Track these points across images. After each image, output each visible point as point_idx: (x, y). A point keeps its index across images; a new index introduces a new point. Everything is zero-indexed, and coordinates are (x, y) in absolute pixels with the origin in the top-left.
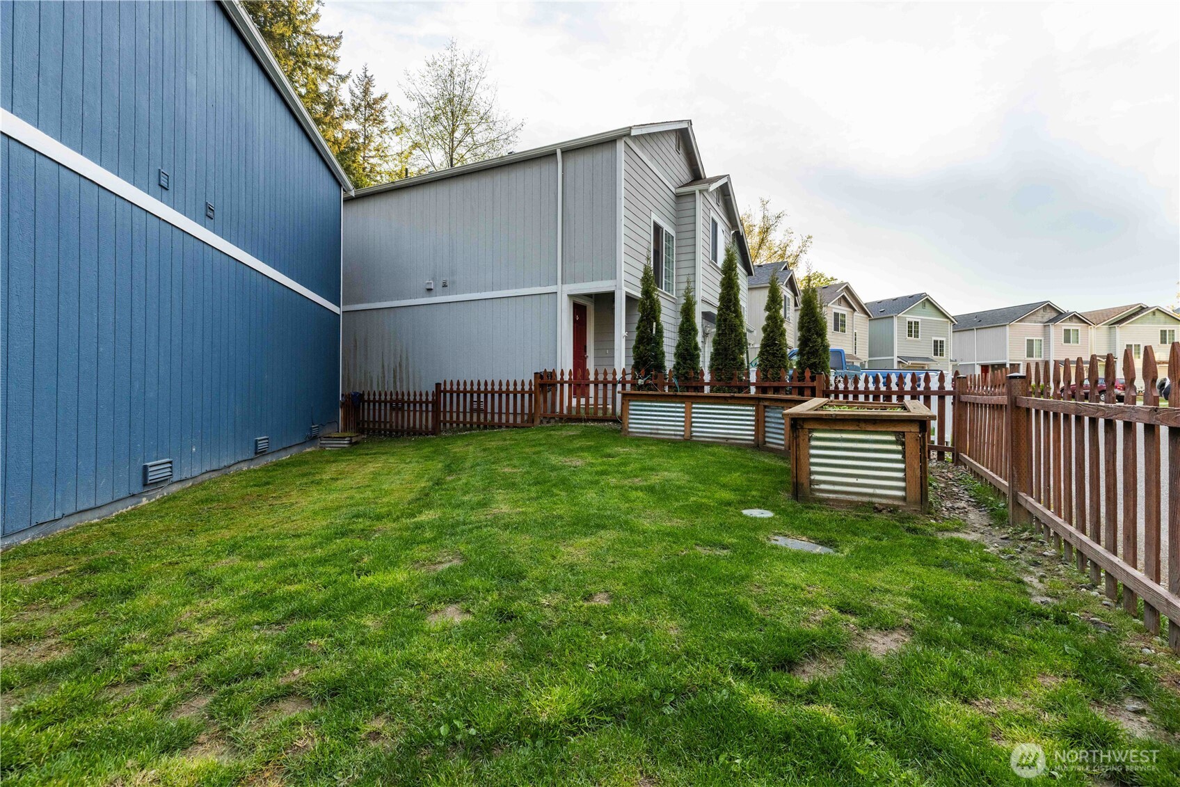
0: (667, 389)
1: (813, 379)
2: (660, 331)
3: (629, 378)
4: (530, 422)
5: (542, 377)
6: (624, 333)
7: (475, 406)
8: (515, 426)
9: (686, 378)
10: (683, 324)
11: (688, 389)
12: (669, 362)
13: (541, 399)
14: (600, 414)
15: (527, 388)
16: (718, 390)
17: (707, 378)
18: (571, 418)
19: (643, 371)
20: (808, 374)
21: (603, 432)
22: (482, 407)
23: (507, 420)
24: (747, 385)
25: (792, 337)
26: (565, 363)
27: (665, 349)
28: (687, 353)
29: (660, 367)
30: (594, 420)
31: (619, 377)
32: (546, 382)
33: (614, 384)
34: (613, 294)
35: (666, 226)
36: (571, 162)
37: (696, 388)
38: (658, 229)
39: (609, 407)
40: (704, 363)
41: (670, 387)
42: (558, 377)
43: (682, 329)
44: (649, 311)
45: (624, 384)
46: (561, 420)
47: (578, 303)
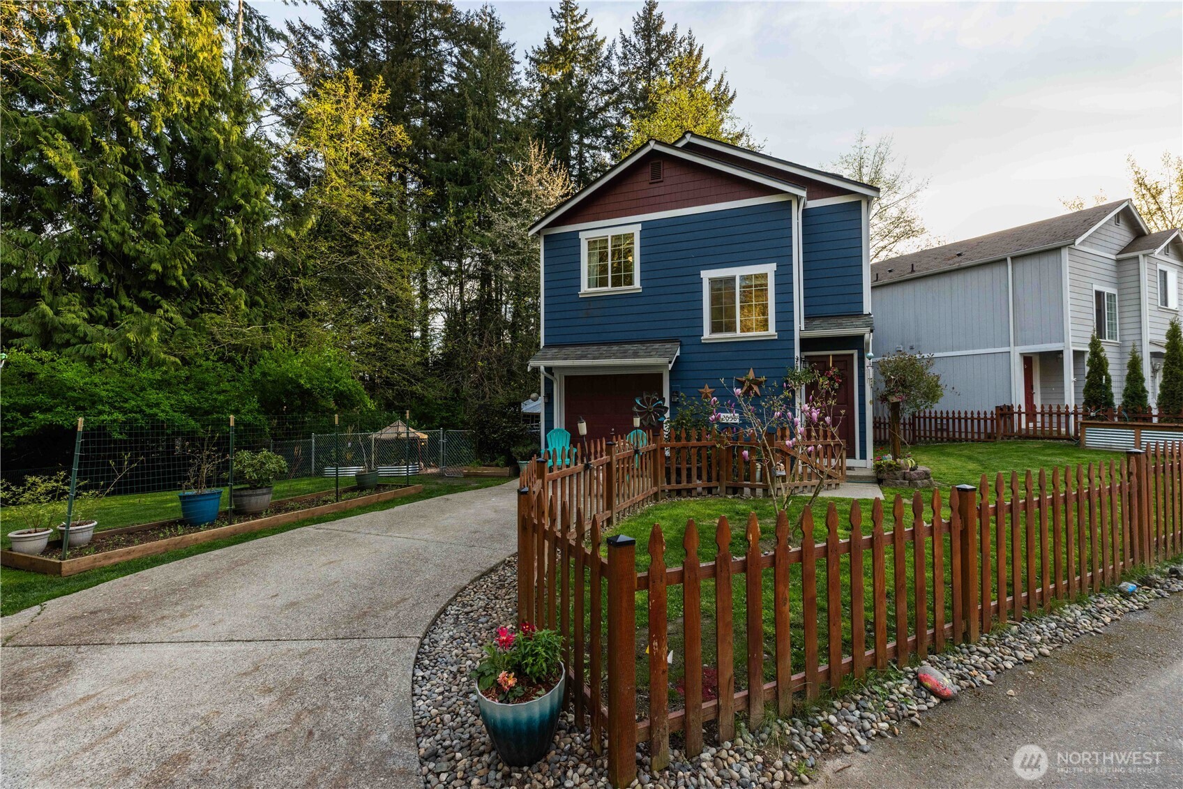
0: (1116, 419)
2: (1109, 380)
3: (1080, 410)
4: (990, 438)
5: (1001, 409)
6: (1073, 379)
7: (939, 427)
8: (979, 440)
9: (1135, 412)
10: (1129, 374)
11: (1137, 419)
12: (1118, 401)
13: (1002, 423)
14: (1055, 434)
15: (989, 416)
16: (1166, 421)
17: (1155, 412)
18: (1026, 436)
19: (1094, 407)
21: (1061, 447)
22: (945, 427)
23: (973, 437)
26: (1019, 399)
27: (1114, 390)
28: (1135, 394)
29: (1110, 404)
30: (1049, 438)
31: (1072, 409)
32: (1005, 412)
33: (1067, 415)
34: (1061, 352)
35: (1108, 290)
36: (1020, 265)
37: (1145, 419)
38: (1099, 295)
39: (1063, 430)
40: (1152, 401)
41: (1119, 418)
42: (1016, 409)
43: (1129, 379)
44: (1098, 365)
45: (1076, 415)
46: (1020, 437)
47: (1028, 360)
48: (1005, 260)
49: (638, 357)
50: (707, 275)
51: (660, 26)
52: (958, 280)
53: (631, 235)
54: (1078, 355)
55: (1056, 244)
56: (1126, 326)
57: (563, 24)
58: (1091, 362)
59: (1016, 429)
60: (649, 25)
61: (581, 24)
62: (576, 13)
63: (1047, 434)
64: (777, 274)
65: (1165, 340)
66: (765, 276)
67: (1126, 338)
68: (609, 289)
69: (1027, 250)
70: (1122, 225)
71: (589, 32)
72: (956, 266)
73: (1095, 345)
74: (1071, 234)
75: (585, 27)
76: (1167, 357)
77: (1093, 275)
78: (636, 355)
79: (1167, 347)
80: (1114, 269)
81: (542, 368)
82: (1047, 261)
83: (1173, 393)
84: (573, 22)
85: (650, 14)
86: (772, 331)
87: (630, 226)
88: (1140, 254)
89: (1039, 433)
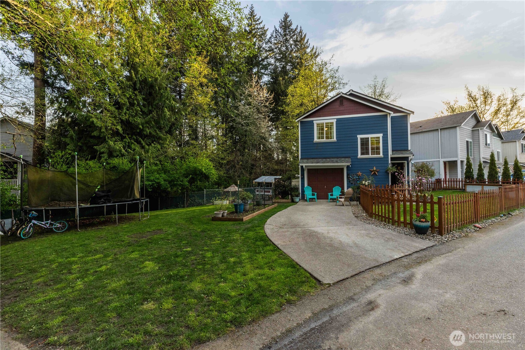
1: (518, 181)
2: (473, 170)
3: (464, 180)
4: (434, 189)
6: (460, 170)
9: (480, 180)
11: (481, 183)
12: (475, 176)
13: (437, 184)
14: (455, 188)
15: (433, 182)
16: (490, 183)
17: (487, 181)
18: (447, 189)
19: (468, 179)
20: (516, 179)
21: (457, 192)
23: (428, 189)
24: (499, 182)
25: (512, 172)
26: (443, 177)
27: (474, 173)
28: (481, 174)
29: (473, 178)
30: (453, 190)
32: (438, 181)
33: (459, 181)
34: (456, 161)
35: (470, 140)
36: (443, 131)
37: (483, 183)
38: (467, 142)
39: (458, 187)
40: (486, 176)
41: (476, 182)
42: (442, 180)
43: (479, 170)
44: (469, 166)
45: (462, 181)
46: (444, 189)
47: (445, 163)
48: (438, 130)
49: (338, 163)
50: (359, 137)
51: (290, 25)
52: (421, 135)
53: (333, 123)
54: (462, 162)
55: (455, 125)
56: (475, 152)
57: (250, 22)
58: (467, 164)
59: (442, 186)
60: (286, 25)
61: (258, 22)
62: (255, 18)
63: (453, 188)
64: (383, 137)
65: (489, 157)
66: (379, 138)
67: (475, 156)
68: (325, 140)
69: (446, 127)
70: (473, 118)
71: (261, 26)
72: (421, 131)
73: (468, 159)
74: (460, 122)
75: (259, 24)
76: (490, 163)
77: (465, 135)
78: (337, 162)
79: (490, 160)
80: (471, 133)
81: (304, 166)
82: (452, 131)
83: (492, 174)
84: (254, 21)
85: (286, 20)
86: (381, 155)
87: (332, 120)
88: (479, 128)
89: (450, 188)
